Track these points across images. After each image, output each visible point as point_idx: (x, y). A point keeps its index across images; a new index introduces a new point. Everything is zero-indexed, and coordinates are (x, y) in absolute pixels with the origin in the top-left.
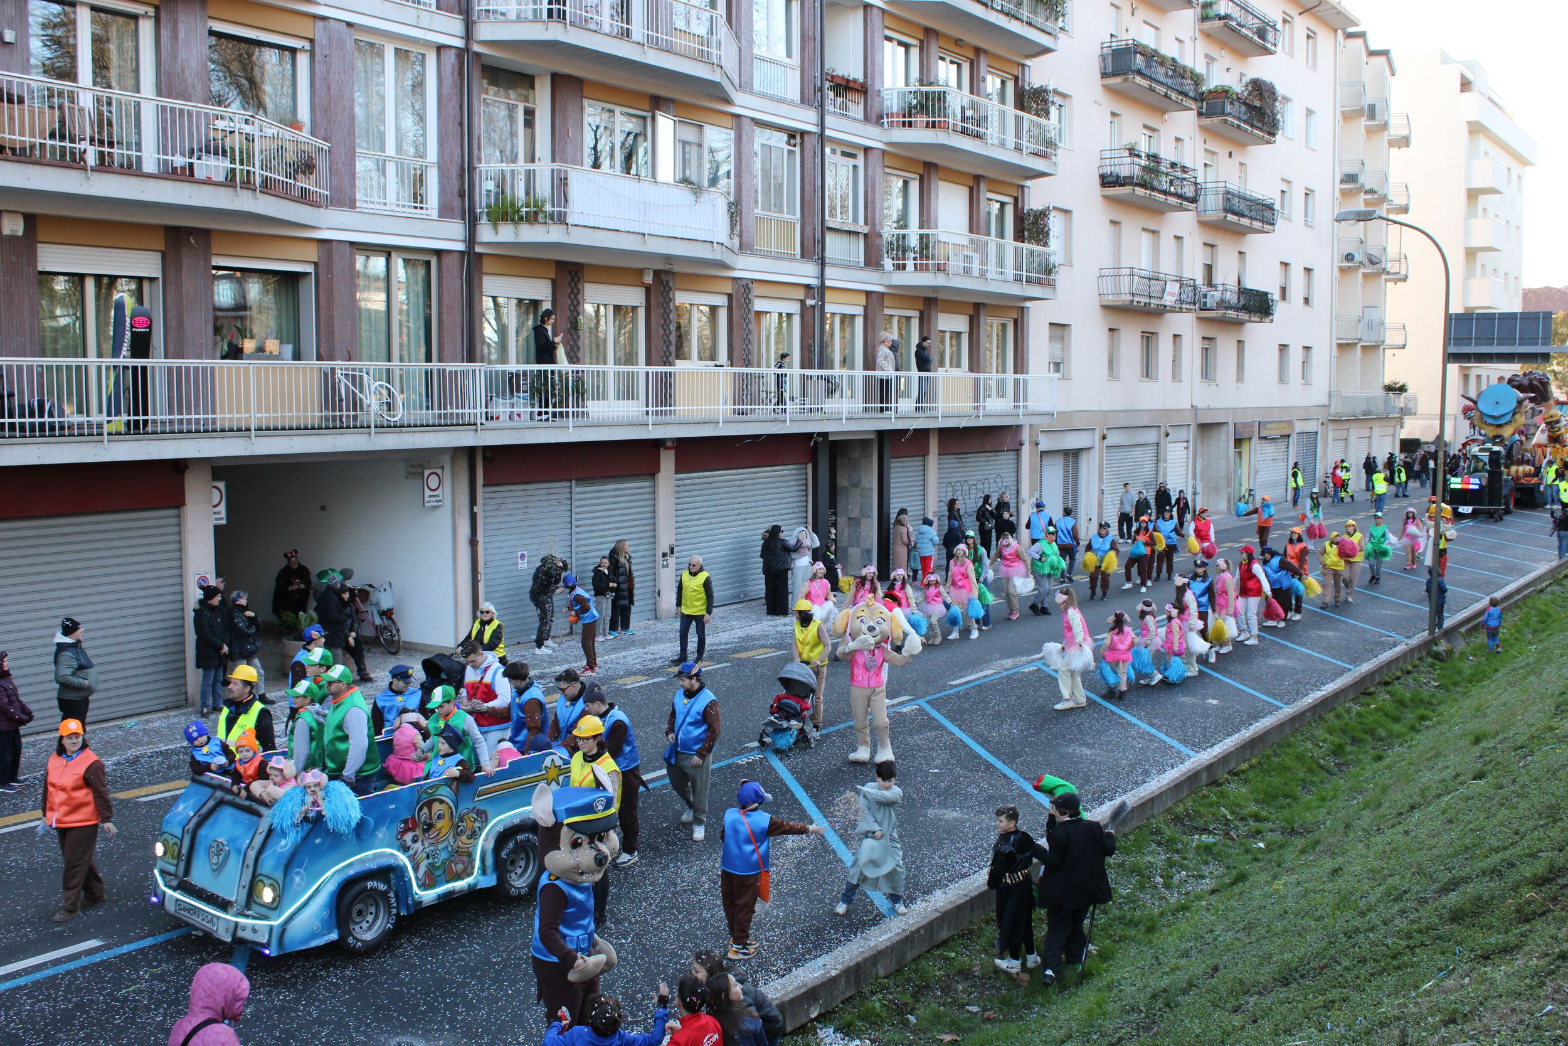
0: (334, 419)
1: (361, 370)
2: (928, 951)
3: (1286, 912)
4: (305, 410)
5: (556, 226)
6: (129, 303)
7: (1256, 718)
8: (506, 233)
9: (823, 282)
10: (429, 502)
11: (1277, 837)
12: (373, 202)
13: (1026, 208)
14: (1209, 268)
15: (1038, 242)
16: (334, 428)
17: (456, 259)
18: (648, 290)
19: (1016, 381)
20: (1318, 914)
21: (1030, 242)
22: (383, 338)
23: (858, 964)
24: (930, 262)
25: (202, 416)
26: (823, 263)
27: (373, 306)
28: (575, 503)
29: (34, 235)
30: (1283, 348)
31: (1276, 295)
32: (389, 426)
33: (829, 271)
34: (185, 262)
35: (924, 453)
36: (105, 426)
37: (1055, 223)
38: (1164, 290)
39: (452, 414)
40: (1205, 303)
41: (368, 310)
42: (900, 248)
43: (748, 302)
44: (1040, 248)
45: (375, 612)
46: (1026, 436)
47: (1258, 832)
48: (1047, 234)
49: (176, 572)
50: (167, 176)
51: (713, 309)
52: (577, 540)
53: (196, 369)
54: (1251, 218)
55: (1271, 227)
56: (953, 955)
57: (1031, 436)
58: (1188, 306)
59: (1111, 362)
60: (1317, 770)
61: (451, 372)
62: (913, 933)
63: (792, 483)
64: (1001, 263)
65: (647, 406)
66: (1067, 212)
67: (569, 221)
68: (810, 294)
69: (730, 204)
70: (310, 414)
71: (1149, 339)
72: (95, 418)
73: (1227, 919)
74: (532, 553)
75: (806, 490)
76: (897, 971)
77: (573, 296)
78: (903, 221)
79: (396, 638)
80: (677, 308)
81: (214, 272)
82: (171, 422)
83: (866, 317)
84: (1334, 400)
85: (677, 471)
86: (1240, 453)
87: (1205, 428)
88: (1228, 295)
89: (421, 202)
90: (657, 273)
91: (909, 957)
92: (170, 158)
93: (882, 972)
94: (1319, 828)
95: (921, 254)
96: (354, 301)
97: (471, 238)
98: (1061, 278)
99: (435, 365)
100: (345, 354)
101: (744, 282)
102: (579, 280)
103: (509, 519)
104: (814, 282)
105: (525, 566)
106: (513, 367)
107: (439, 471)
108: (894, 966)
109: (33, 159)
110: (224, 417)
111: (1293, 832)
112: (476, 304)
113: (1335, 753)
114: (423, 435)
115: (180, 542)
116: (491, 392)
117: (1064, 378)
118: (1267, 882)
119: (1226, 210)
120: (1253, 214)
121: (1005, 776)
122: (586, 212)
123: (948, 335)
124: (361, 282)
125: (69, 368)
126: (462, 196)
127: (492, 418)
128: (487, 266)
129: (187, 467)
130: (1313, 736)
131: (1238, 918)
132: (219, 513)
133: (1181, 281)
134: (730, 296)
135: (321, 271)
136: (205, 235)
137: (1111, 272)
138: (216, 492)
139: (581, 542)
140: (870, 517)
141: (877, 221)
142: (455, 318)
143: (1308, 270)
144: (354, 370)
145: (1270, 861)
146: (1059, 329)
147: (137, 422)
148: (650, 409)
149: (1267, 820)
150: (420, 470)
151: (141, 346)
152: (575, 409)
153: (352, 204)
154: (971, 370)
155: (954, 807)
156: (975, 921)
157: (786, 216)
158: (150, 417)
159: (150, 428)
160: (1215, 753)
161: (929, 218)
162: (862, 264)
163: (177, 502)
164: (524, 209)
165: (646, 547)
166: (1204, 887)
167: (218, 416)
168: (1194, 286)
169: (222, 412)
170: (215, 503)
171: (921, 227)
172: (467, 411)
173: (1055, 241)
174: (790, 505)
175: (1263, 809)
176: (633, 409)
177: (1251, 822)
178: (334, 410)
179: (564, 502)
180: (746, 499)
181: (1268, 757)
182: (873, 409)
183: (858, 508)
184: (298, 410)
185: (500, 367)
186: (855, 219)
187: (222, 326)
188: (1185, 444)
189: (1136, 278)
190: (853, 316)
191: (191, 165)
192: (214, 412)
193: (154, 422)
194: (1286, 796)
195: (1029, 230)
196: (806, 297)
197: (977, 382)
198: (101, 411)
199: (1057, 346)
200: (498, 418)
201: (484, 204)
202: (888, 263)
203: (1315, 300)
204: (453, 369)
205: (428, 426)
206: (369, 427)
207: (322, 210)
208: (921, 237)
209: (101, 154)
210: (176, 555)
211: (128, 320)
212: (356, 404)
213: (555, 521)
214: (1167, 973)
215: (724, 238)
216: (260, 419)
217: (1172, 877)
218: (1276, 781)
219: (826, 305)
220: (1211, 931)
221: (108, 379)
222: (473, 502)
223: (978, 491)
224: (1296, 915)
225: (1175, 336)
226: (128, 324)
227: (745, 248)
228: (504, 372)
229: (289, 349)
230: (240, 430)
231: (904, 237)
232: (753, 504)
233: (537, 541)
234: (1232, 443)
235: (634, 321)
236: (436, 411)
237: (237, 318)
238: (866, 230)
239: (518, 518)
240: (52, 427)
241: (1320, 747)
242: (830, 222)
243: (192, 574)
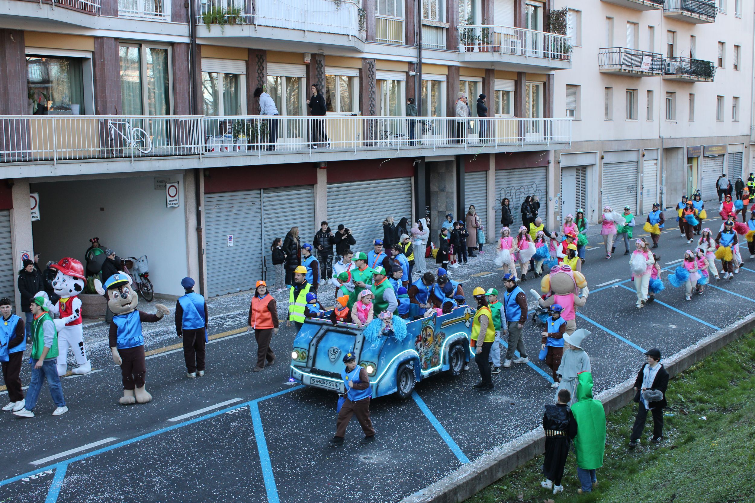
0: (108, 153)
1: (124, 121)
2: (489, 486)
3: (719, 461)
4: (89, 147)
5: (248, 26)
7: (701, 336)
8: (216, 31)
9: (420, 60)
10: (170, 204)
11: (715, 413)
12: (128, 12)
13: (551, 9)
14: (671, 47)
15: (559, 32)
16: (108, 158)
17: (184, 48)
18: (308, 66)
19: (545, 122)
20: (740, 461)
21: (554, 32)
22: (138, 101)
23: (445, 493)
24: (489, 46)
25: (22, 151)
26: (420, 47)
27: (130, 79)
28: (263, 204)
30: (720, 98)
31: (716, 64)
32: (143, 156)
33: (424, 53)
34: (7, 51)
35: (486, 169)
37: (570, 19)
38: (641, 61)
39: (183, 148)
40: (668, 70)
41: (129, 82)
42: (469, 37)
43: (372, 73)
44: (560, 36)
45: (137, 275)
46: (551, 158)
47: (702, 410)
48: (565, 26)
49: (8, 251)
51: (350, 78)
52: (265, 227)
53: (17, 121)
54: (700, 13)
55: (712, 19)
56: (506, 488)
57: (555, 157)
58: (657, 72)
59: (607, 109)
60: (741, 370)
61: (182, 121)
62: (480, 474)
63: (402, 189)
64: (535, 46)
65: (308, 141)
66: (578, 12)
67: (256, 22)
68: (412, 68)
69: (359, 11)
70: (92, 149)
71: (631, 93)
73: (681, 465)
74: (236, 236)
75: (411, 194)
76: (470, 498)
77: (259, 71)
78: (471, 20)
79: (151, 291)
80: (327, 78)
81: (28, 58)
83: (448, 82)
84: (753, 132)
85: (328, 183)
86: (691, 167)
87: (669, 151)
88: (683, 64)
89: (160, 12)
90: (313, 56)
91: (477, 490)
93: (460, 499)
94: (742, 407)
95: (483, 41)
96: (118, 76)
97: (193, 35)
98: (574, 55)
99: (172, 117)
100: (114, 110)
101: (369, 61)
102: (263, 61)
103: (222, 214)
104: (414, 60)
105: (232, 244)
106: (222, 117)
107: (176, 185)
108: (467, 496)
110: (36, 152)
111: (725, 410)
112: (198, 76)
113: (752, 359)
114: (165, 161)
115: (10, 232)
116: (208, 134)
117: (576, 120)
118: (707, 441)
119: (683, 8)
120: (701, 10)
121: (538, 374)
122: (266, 16)
123: (501, 93)
124: (122, 64)
126: (187, 7)
127: (209, 150)
128: (204, 52)
129: (14, 184)
130: (738, 348)
131: (688, 465)
132: (35, 213)
133: (652, 56)
134: (360, 70)
135: (96, 57)
136: (20, 34)
137: (607, 50)
138: (32, 199)
139: (268, 229)
140: (452, 210)
141: (455, 20)
142: (184, 87)
143: (737, 47)
144: (119, 120)
145: (710, 428)
146: (573, 88)
148: (310, 143)
149: (708, 402)
150: (164, 184)
152: (262, 144)
153: (115, 13)
154: (516, 115)
155: (506, 395)
156: (520, 466)
157: (395, 17)
160: (674, 360)
161: (488, 17)
162: (445, 48)
163: (7, 206)
164: (227, 16)
165: (309, 231)
166: (667, 445)
167: (32, 151)
168: (662, 59)
169: (35, 148)
170: (32, 207)
171: (483, 23)
172: (193, 146)
173: (570, 32)
174: (401, 204)
175: (706, 395)
176: (300, 143)
177: (698, 404)
178: (107, 146)
179: (256, 203)
180: (372, 200)
181: (709, 362)
182: (453, 142)
183: (444, 205)
184: (84, 147)
185: (214, 118)
186: (441, 19)
187: (34, 94)
188: (655, 162)
189: (623, 54)
190: (440, 82)
192: (30, 148)
194: (720, 387)
195: (553, 24)
196: (410, 70)
197: (520, 122)
199: (572, 99)
200: (213, 150)
201: (201, 13)
202: (462, 47)
203: (741, 66)
204: (184, 119)
205: (168, 156)
206: (130, 157)
207: (96, 17)
208: (483, 29)
210: (8, 240)
212: (122, 142)
213: (250, 215)
214: (642, 499)
215: (356, 33)
216: (60, 152)
217: (646, 439)
218: (714, 377)
219: (422, 75)
220: (671, 473)
222: (198, 204)
223: (521, 193)
224: (726, 462)
225: (649, 91)
227: (369, 39)
228: (216, 121)
229: (76, 108)
230: (47, 160)
231: (472, 30)
232: (377, 203)
233: (238, 228)
234: (686, 160)
235: (299, 88)
236: (173, 146)
237: (44, 88)
238: (447, 26)
239: (226, 214)
241: (743, 356)
242: (424, 21)
243: (18, 253)
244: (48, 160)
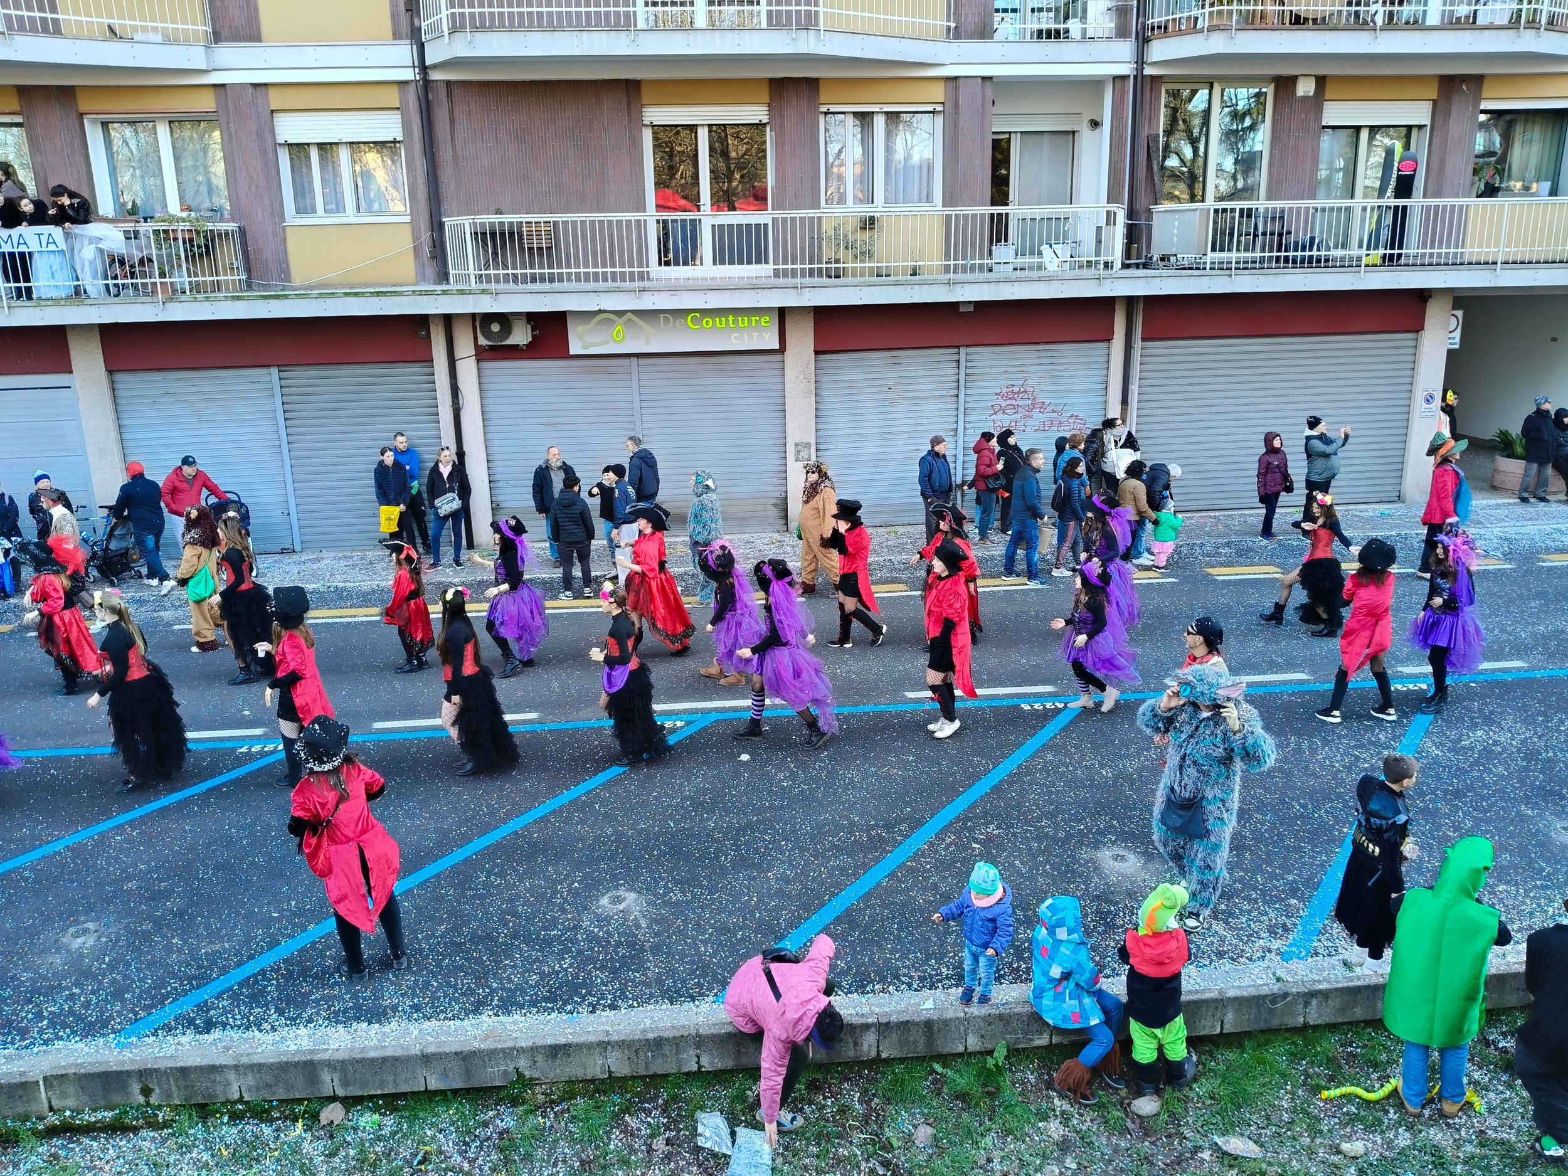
4: (1556, 245)
6: (1398, 147)
25: (1452, 250)
29: (1323, 94)
34: (1454, 108)
36: (1364, 259)
49: (1408, 387)
50: (1451, 26)
70: (1559, 248)
72: (1355, 252)
81: (1479, 117)
82: (1423, 255)
92: (1455, 8)
109: (1331, 25)
110: (1470, 252)
115: (1414, 362)
125: (1339, 209)
129: (1431, 297)
132: (1454, 338)
136: (1477, 81)
138: (1453, 318)
147: (1392, 255)
151: (1404, 187)
158: (1404, 251)
159: (1402, 261)
163: (1417, 327)
169: (1472, 247)
170: (1451, 329)
184: (1548, 245)
187: (1482, 168)
191: (1475, 12)
192: (1464, 246)
193: (1407, 256)
198: (1360, 246)
209: (1391, 14)
210: (1410, 373)
211: (1396, 164)
216: (1508, 253)
221: (1371, 218)
226: (1395, 168)
229: (1547, 185)
240: (1319, 261)
243: (1420, 391)
244: (1487, 263)
